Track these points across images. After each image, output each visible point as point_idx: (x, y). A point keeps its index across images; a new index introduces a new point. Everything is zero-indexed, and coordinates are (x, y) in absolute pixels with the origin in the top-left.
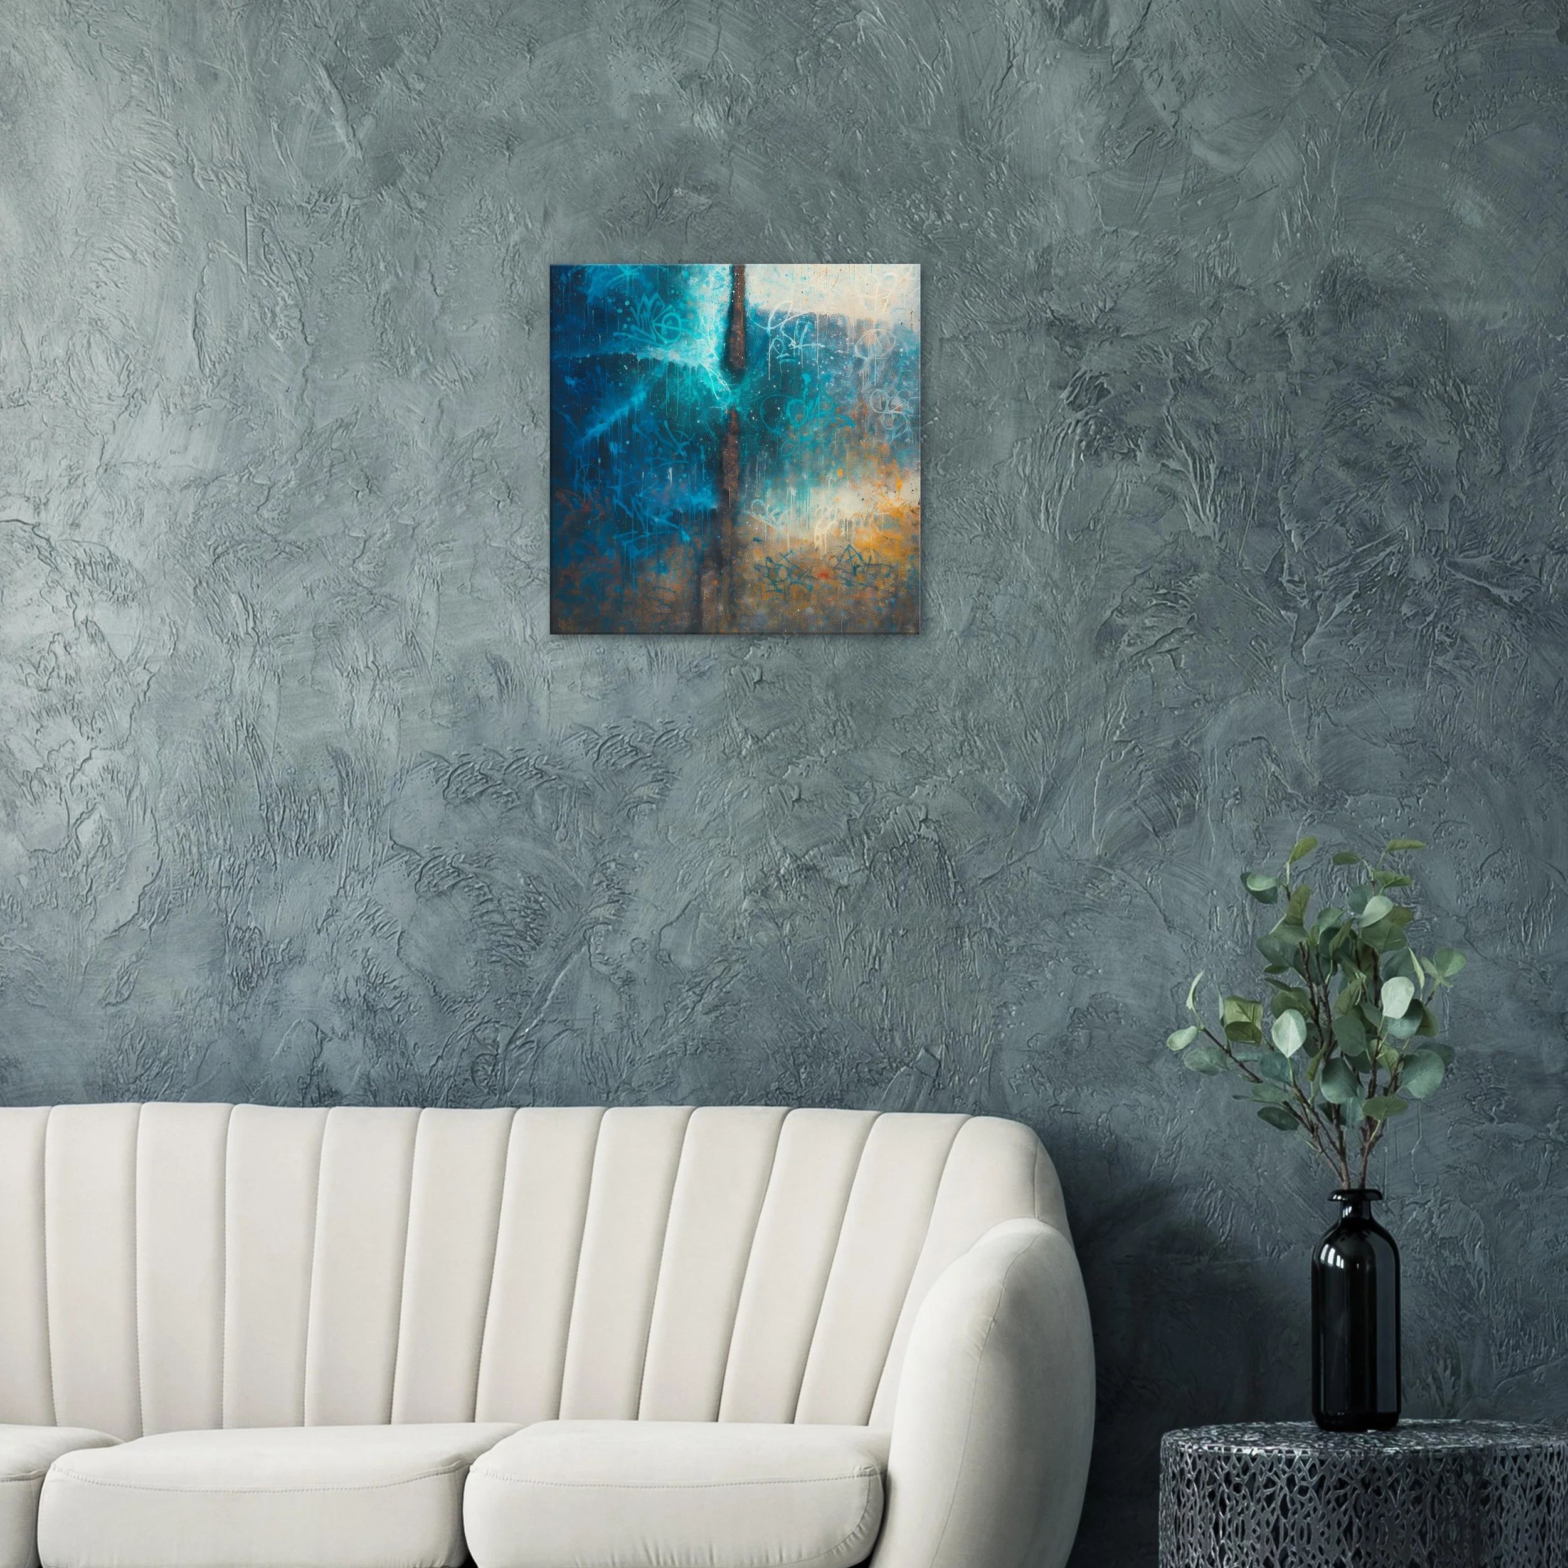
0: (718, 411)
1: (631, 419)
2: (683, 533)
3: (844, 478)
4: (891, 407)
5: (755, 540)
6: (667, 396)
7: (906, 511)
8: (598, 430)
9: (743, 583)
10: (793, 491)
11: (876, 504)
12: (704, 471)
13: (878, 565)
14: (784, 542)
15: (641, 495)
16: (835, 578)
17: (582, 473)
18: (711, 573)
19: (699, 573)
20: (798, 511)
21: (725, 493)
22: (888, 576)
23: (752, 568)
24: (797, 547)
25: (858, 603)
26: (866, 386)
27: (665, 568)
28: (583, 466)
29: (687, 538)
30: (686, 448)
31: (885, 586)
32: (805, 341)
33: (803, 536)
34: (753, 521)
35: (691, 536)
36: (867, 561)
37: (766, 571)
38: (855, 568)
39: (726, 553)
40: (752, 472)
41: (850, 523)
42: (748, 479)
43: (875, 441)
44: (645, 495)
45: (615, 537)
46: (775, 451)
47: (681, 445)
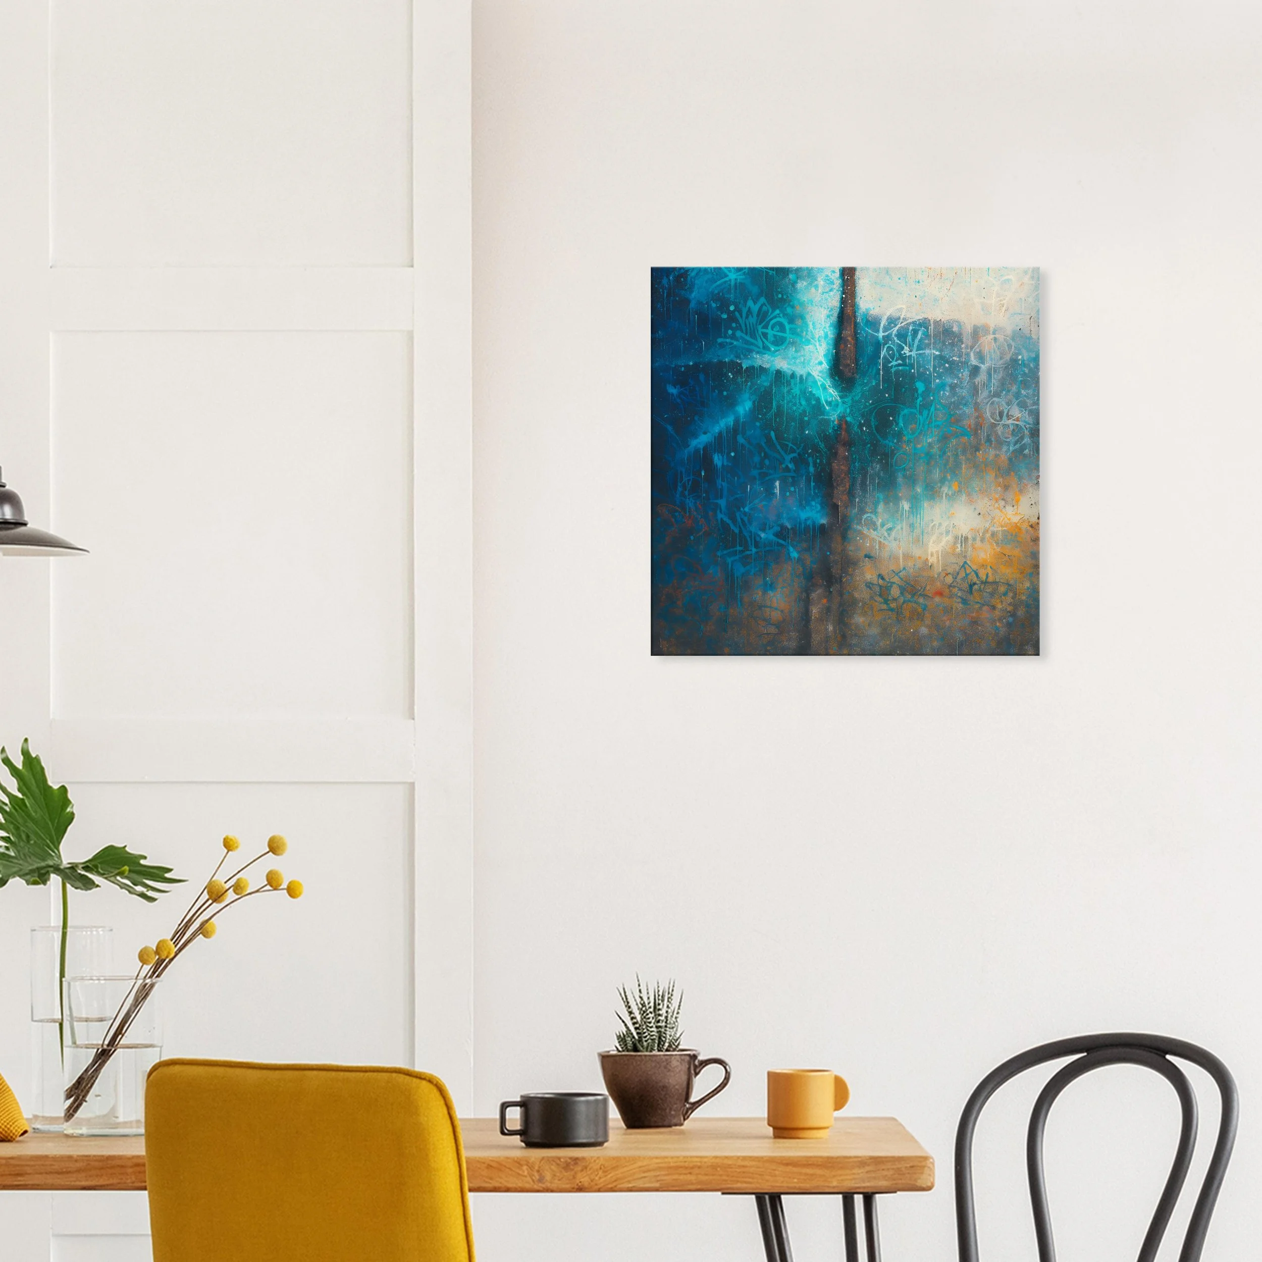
0: (827, 422)
1: (735, 430)
2: (791, 549)
3: (960, 491)
4: (1009, 417)
5: (867, 556)
6: (774, 404)
7: (1025, 526)
8: (701, 440)
9: (854, 602)
10: (906, 505)
11: (993, 518)
12: (813, 484)
13: (995, 583)
14: (896, 559)
15: (746, 509)
16: (951, 597)
17: (684, 487)
18: (820, 591)
19: (807, 591)
20: (912, 526)
21: (835, 507)
22: (1005, 594)
23: (863, 586)
24: (910, 564)
25: (974, 623)
26: (983, 395)
27: (772, 586)
28: (685, 479)
29: (795, 555)
30: (793, 460)
31: (1003, 605)
32: (919, 348)
33: (917, 552)
34: (864, 537)
35: (799, 552)
36: (984, 578)
37: (877, 589)
38: (971, 586)
39: (835, 571)
40: (863, 485)
41: (966, 539)
42: (858, 492)
43: (992, 452)
44: (751, 509)
45: (719, 553)
46: (887, 463)
47: (788, 458)
